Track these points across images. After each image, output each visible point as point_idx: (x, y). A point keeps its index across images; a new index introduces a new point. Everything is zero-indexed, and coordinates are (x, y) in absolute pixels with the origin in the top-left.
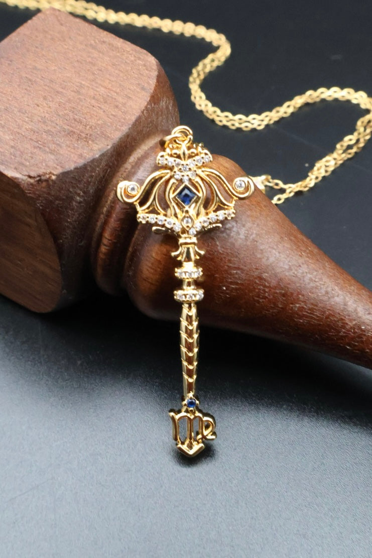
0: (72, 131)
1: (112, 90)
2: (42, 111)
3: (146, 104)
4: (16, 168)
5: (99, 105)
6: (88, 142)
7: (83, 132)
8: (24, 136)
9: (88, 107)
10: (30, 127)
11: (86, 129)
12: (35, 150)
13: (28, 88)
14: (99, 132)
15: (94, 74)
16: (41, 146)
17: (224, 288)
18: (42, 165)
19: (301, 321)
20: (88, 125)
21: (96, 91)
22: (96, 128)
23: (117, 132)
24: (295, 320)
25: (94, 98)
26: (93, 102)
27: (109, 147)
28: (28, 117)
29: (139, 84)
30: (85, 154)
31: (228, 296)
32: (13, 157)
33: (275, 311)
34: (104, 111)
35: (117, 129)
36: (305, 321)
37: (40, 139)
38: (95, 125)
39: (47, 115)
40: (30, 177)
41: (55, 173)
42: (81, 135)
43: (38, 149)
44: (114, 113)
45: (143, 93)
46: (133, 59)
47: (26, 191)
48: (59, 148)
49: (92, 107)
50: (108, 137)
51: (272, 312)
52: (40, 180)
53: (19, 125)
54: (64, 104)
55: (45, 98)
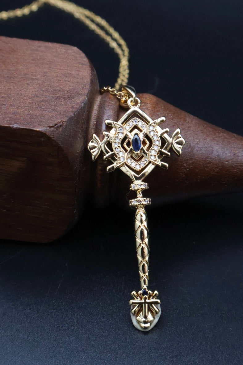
0: (58, 97)
1: (65, 70)
2: (31, 91)
3: (90, 71)
4: (39, 125)
5: (64, 79)
6: (71, 99)
7: (65, 95)
8: (30, 107)
9: (57, 82)
10: (31, 101)
11: (65, 93)
12: (43, 113)
13: (13, 82)
14: (74, 93)
15: (47, 64)
16: (45, 109)
17: (185, 165)
18: (53, 118)
19: (235, 170)
20: (65, 91)
21: (56, 72)
22: (71, 92)
23: (85, 90)
24: (232, 171)
25: (57, 76)
26: (58, 78)
27: (86, 99)
28: (25, 97)
29: (79, 62)
30: (75, 106)
31: (188, 169)
32: (33, 120)
33: (218, 169)
34: (69, 82)
35: (83, 88)
36: (238, 169)
37: (41, 106)
38: (69, 90)
39: (36, 93)
40: (51, 127)
41: (64, 121)
42: (65, 97)
43: (45, 111)
44: (75, 81)
45: (85, 66)
46: (64, 50)
47: (51, 137)
48: (57, 107)
49: (60, 81)
50: (81, 94)
51: (217, 171)
52: (57, 127)
53: (23, 102)
54: (42, 84)
55: (28, 84)
